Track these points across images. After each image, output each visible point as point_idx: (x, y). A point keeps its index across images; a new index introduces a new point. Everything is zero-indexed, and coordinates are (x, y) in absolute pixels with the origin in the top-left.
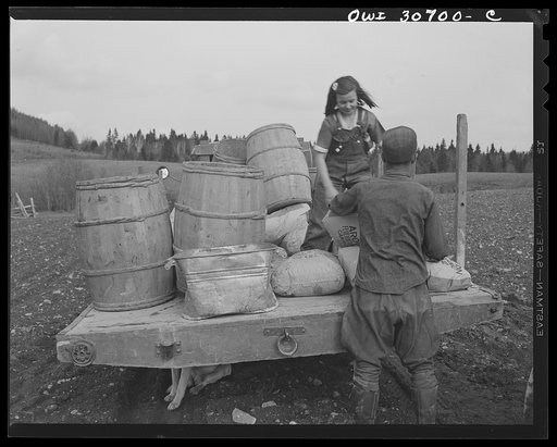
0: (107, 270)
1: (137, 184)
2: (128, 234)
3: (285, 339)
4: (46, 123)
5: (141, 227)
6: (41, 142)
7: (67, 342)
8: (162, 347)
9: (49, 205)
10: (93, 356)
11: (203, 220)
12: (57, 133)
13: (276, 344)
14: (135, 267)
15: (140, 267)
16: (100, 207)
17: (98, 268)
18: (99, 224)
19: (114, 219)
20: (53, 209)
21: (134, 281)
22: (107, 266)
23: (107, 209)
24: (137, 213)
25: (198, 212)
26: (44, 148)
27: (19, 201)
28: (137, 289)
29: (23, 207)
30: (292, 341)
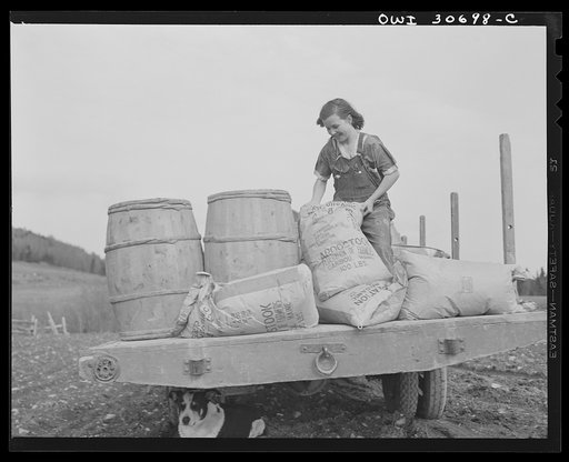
0: (137, 294)
1: (169, 206)
2: (158, 256)
3: (324, 356)
5: (171, 249)
6: (78, 269)
7: (91, 358)
11: (228, 245)
12: (93, 261)
13: (314, 361)
14: (165, 291)
15: (169, 291)
16: (131, 228)
17: (126, 292)
18: (129, 245)
19: (145, 239)
21: (163, 306)
22: (135, 289)
23: (138, 229)
24: (168, 234)
25: (222, 238)
26: (79, 275)
27: (51, 321)
28: (165, 314)
29: (54, 327)
30: (331, 358)
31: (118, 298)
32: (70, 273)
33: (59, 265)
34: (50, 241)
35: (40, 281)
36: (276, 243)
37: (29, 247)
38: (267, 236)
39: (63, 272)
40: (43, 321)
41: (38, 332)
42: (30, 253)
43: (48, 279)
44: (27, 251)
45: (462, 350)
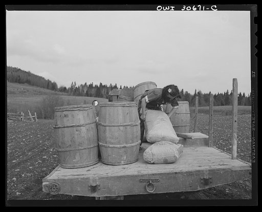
0: (68, 149)
1: (82, 109)
2: (77, 132)
3: (150, 185)
4: (44, 78)
5: (84, 129)
6: (41, 87)
7: (47, 183)
8: (92, 187)
9: (43, 116)
10: (59, 190)
11: (107, 128)
12: (48, 83)
13: (145, 187)
14: (80, 148)
15: (82, 148)
16: (65, 119)
17: (63, 148)
18: (64, 127)
19: (72, 125)
20: (45, 118)
21: (80, 154)
22: (67, 147)
23: (68, 120)
24: (82, 122)
25: (105, 124)
26: (42, 90)
27: (30, 114)
28: (81, 158)
29: (31, 117)
30: (153, 186)
31: (60, 150)
32: (38, 89)
33: (33, 85)
34: (29, 74)
35: (25, 92)
36: (129, 127)
37: (19, 76)
38: (125, 124)
39: (35, 88)
40: (26, 114)
41: (24, 119)
42: (20, 79)
43: (28, 91)
44: (19, 78)
45: (211, 182)
